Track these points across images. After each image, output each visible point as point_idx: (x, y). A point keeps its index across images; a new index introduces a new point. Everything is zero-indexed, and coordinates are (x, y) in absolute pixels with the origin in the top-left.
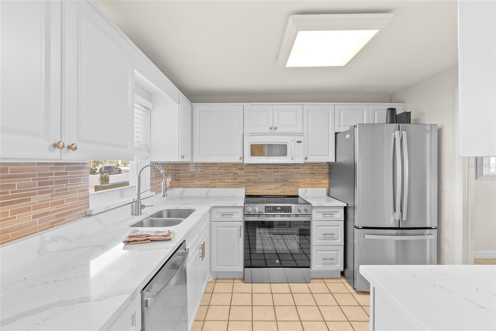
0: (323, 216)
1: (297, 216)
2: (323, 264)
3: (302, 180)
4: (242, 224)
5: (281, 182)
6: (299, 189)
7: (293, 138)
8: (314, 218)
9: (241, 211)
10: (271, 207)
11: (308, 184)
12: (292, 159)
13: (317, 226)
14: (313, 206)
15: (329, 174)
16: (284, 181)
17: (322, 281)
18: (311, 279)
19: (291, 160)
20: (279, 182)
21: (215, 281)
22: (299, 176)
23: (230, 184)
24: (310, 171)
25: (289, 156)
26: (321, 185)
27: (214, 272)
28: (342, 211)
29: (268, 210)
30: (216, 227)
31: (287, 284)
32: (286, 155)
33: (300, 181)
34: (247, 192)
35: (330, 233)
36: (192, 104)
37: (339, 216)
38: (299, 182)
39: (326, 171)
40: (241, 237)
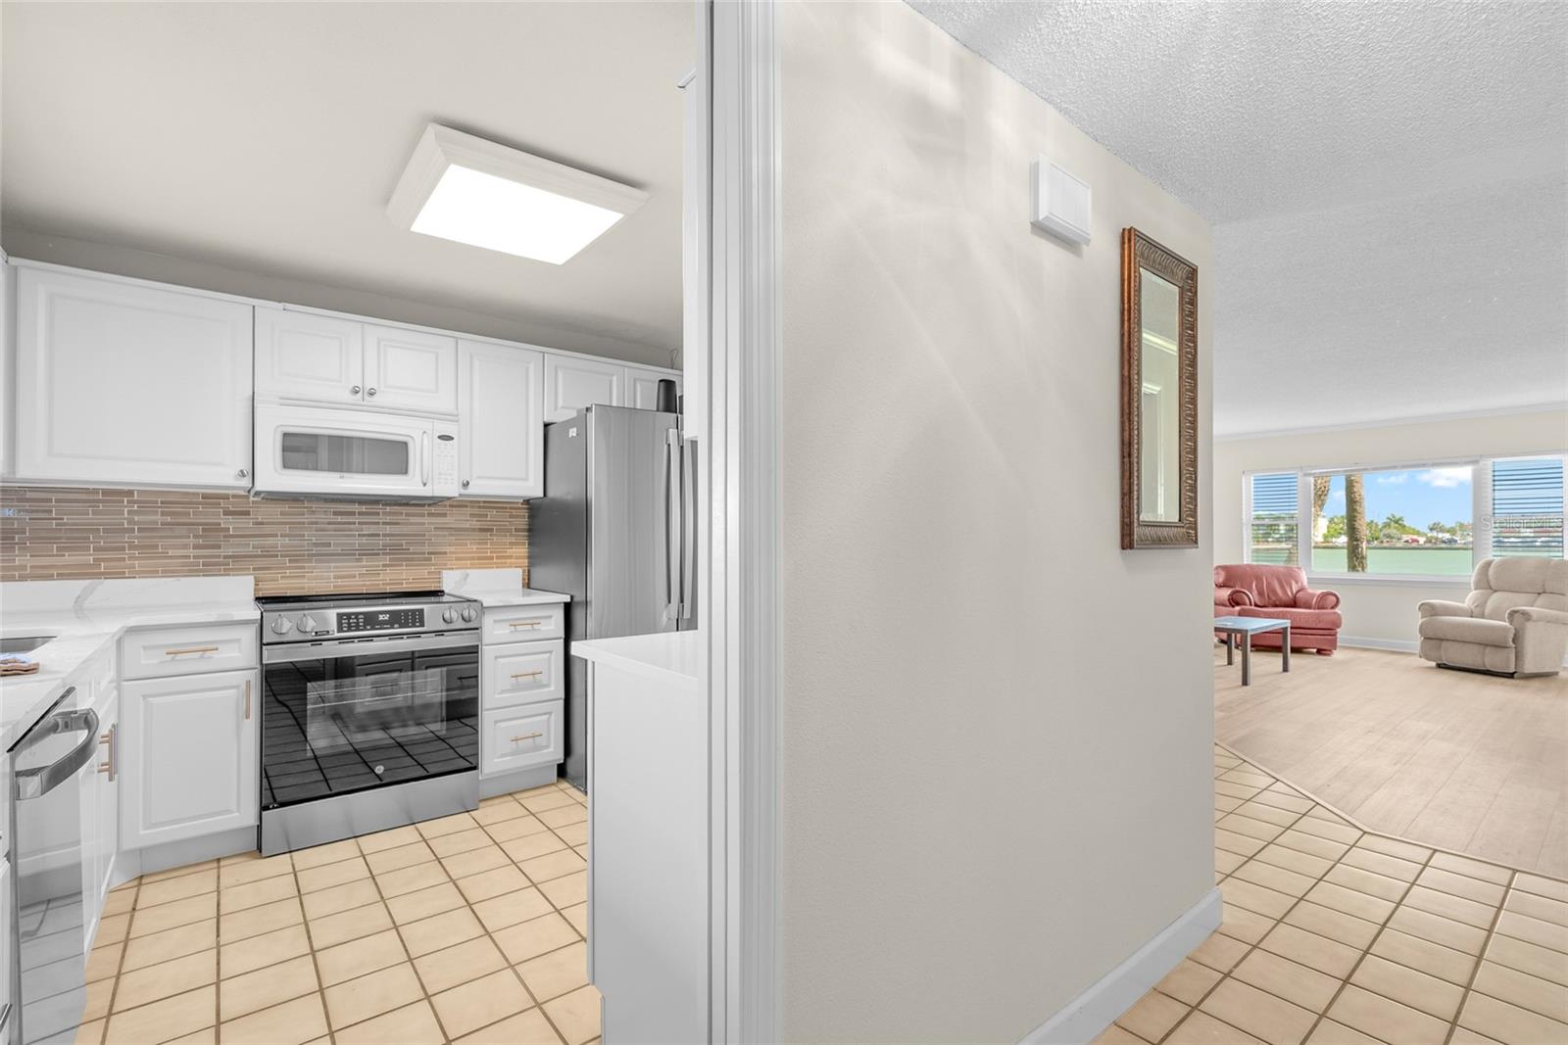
0: (511, 632)
1: (440, 633)
2: (513, 754)
3: (453, 549)
4: (254, 677)
5: (390, 554)
6: (444, 572)
7: (426, 425)
8: (486, 640)
9: (249, 636)
10: (357, 615)
11: (473, 558)
12: (425, 485)
13: (496, 658)
14: (484, 605)
15: (529, 530)
16: (397, 552)
17: (510, 798)
18: (481, 801)
19: (422, 488)
20: (378, 554)
21: (136, 883)
22: (445, 536)
23: (192, 564)
24: (475, 524)
25: (414, 475)
26: (508, 561)
27: (131, 852)
28: (559, 615)
29: (349, 623)
30: (144, 697)
31: (412, 826)
32: (405, 472)
33: (447, 549)
34: (260, 590)
35: (531, 672)
36: (14, 261)
37: (552, 627)
38: (445, 553)
39: (523, 522)
40: (247, 717)
